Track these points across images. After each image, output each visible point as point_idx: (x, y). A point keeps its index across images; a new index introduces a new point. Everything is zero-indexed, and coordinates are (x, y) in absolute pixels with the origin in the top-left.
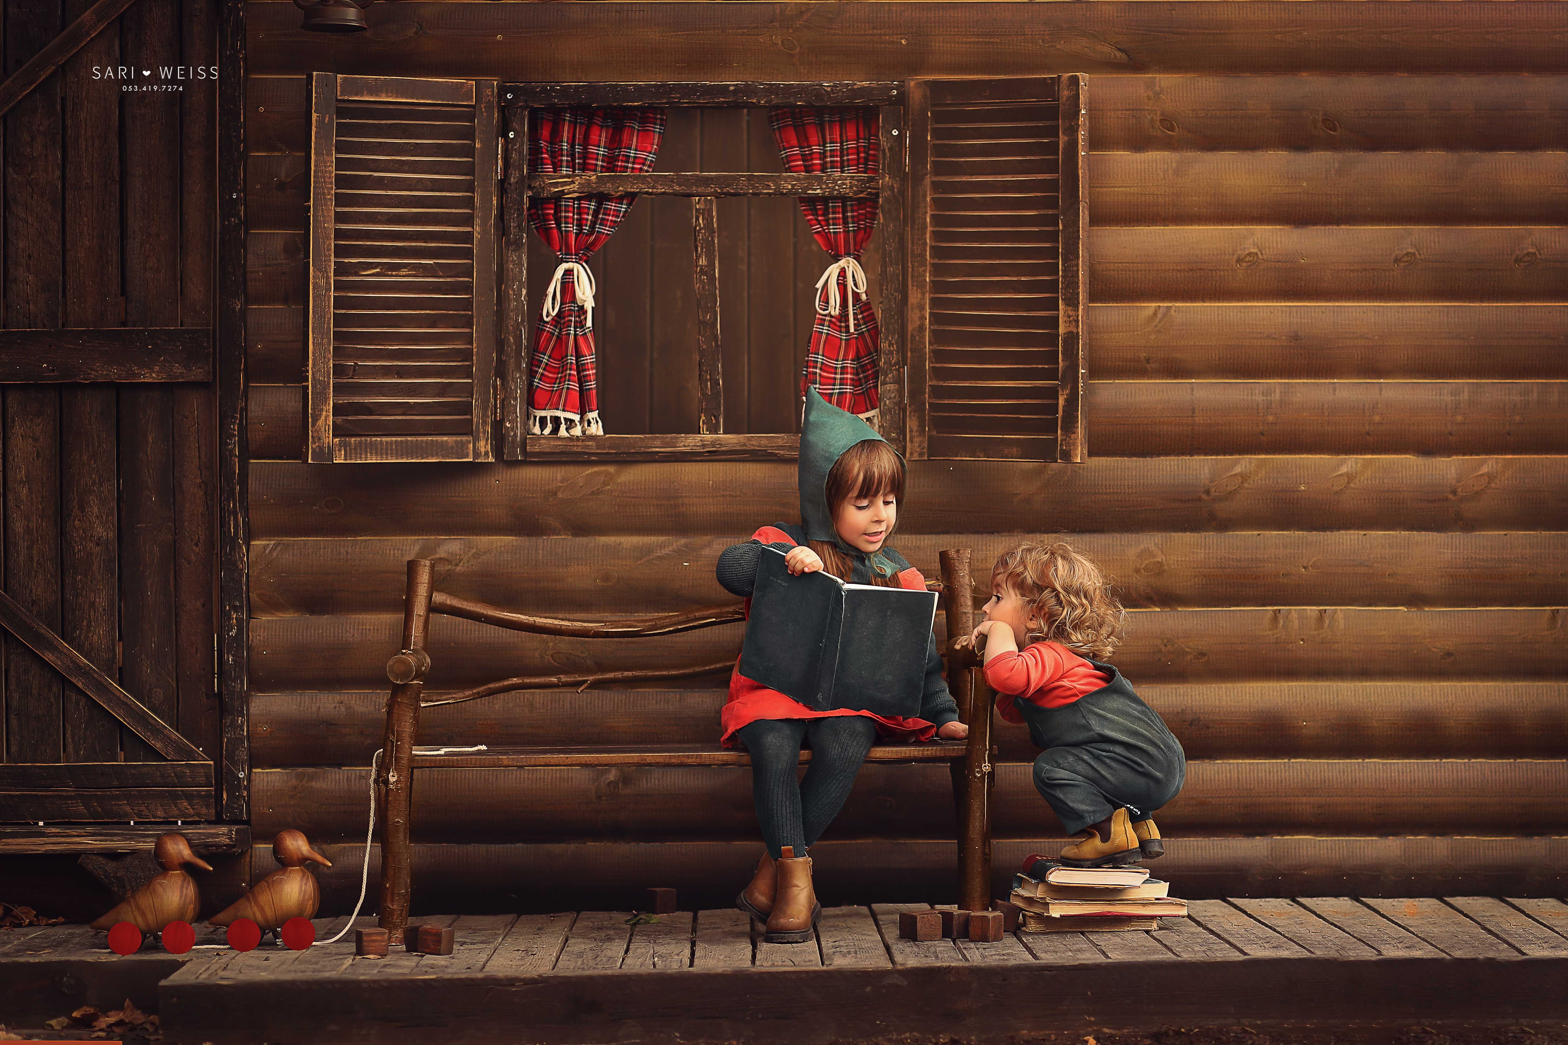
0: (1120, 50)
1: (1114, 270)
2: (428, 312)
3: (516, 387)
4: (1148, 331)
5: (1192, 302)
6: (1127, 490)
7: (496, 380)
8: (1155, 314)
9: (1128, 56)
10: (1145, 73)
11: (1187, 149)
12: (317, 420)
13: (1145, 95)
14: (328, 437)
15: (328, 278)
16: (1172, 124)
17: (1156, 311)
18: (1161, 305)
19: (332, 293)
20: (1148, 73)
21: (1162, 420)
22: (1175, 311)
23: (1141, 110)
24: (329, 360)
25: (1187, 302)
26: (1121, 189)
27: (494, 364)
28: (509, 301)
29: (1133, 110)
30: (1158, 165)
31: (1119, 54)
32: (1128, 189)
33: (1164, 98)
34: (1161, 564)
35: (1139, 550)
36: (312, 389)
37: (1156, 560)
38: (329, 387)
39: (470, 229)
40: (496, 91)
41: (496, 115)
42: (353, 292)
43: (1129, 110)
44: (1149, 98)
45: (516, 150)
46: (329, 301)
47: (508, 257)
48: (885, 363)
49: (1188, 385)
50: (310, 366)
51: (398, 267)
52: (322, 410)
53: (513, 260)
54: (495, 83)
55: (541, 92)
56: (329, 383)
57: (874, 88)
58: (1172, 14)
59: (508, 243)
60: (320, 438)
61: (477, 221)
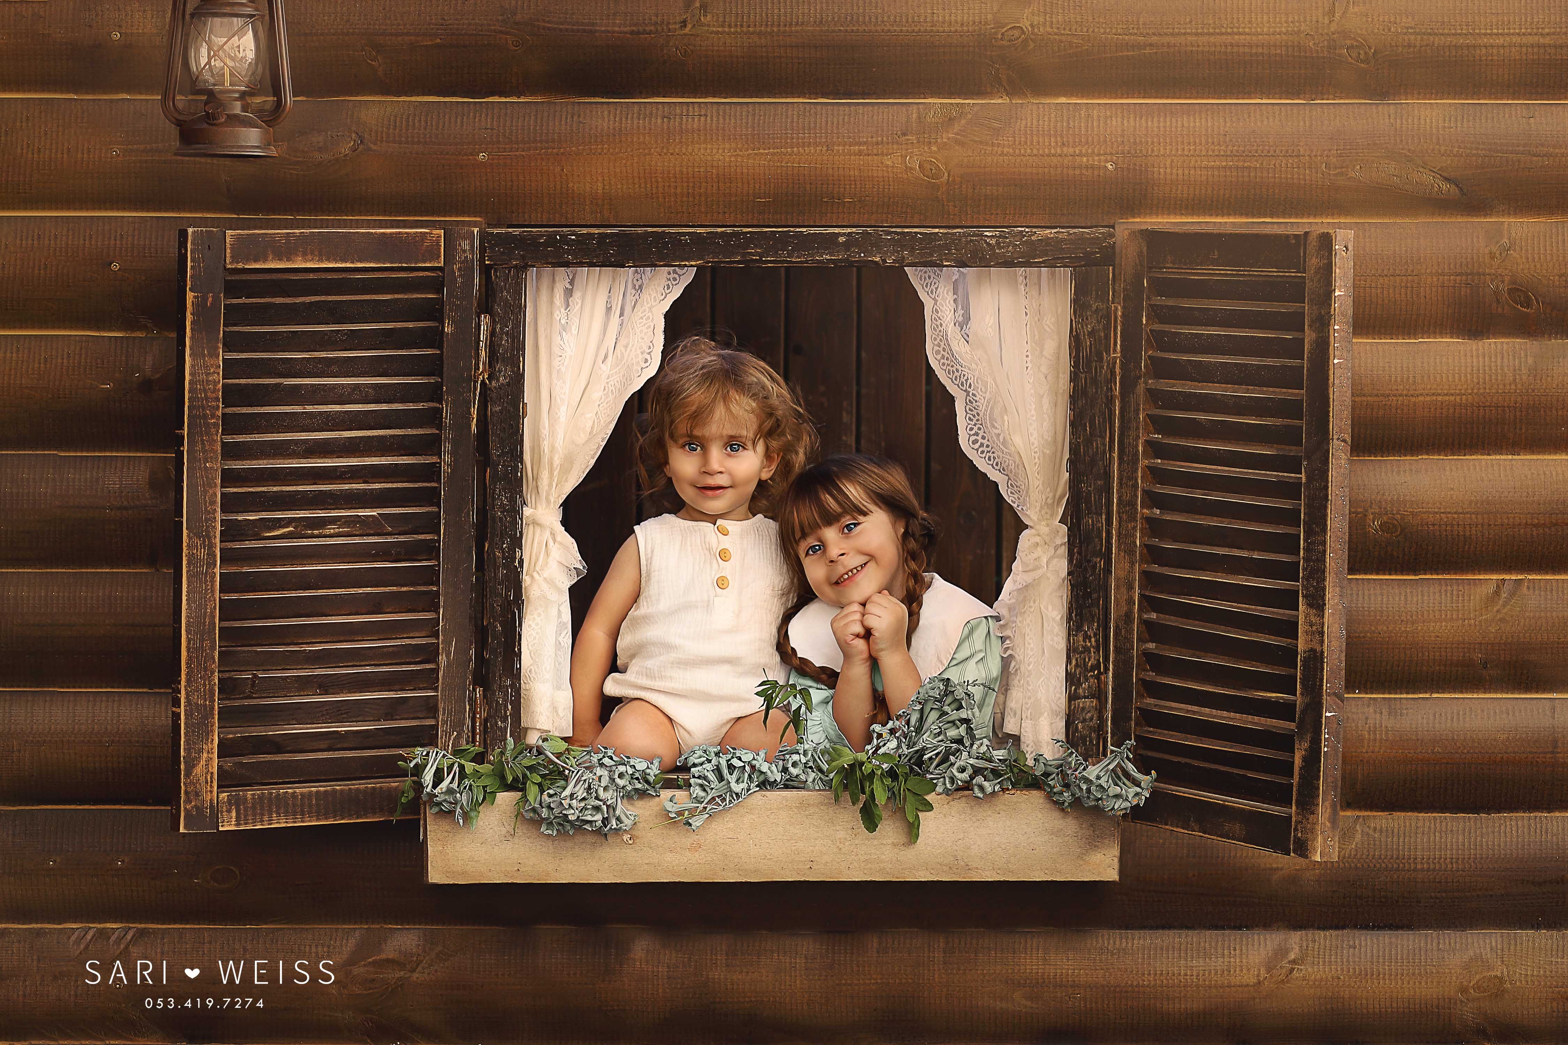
0: (1447, 179)
1: (1434, 525)
3: (505, 700)
4: (1487, 620)
5: (1554, 573)
6: (1449, 866)
7: (475, 690)
8: (1497, 593)
9: (1461, 189)
10: (1485, 216)
11: (1550, 336)
12: (194, 766)
13: (1487, 251)
14: (211, 792)
15: (211, 545)
16: (1528, 297)
17: (1498, 586)
18: (1507, 577)
19: (217, 570)
20: (1491, 215)
21: (1505, 756)
22: (1528, 588)
23: (1479, 274)
24: (213, 673)
25: (1547, 573)
26: (1447, 398)
27: (473, 665)
28: (496, 567)
29: (1467, 274)
30: (1505, 360)
31: (1445, 186)
32: (1458, 398)
33: (1515, 255)
34: (1501, 979)
35: (1466, 958)
36: (186, 718)
37: (1493, 974)
38: (213, 714)
39: (435, 459)
40: (477, 243)
41: (477, 281)
42: (251, 566)
43: (1461, 274)
44: (1492, 256)
45: (507, 334)
46: (213, 582)
47: (494, 499)
48: (1077, 665)
49: (1547, 703)
50: (183, 683)
51: (322, 523)
52: (201, 751)
53: (502, 506)
54: (476, 230)
55: (546, 244)
56: (213, 708)
57: (1062, 240)
58: (1529, 124)
59: (495, 477)
60: (197, 794)
61: (447, 446)
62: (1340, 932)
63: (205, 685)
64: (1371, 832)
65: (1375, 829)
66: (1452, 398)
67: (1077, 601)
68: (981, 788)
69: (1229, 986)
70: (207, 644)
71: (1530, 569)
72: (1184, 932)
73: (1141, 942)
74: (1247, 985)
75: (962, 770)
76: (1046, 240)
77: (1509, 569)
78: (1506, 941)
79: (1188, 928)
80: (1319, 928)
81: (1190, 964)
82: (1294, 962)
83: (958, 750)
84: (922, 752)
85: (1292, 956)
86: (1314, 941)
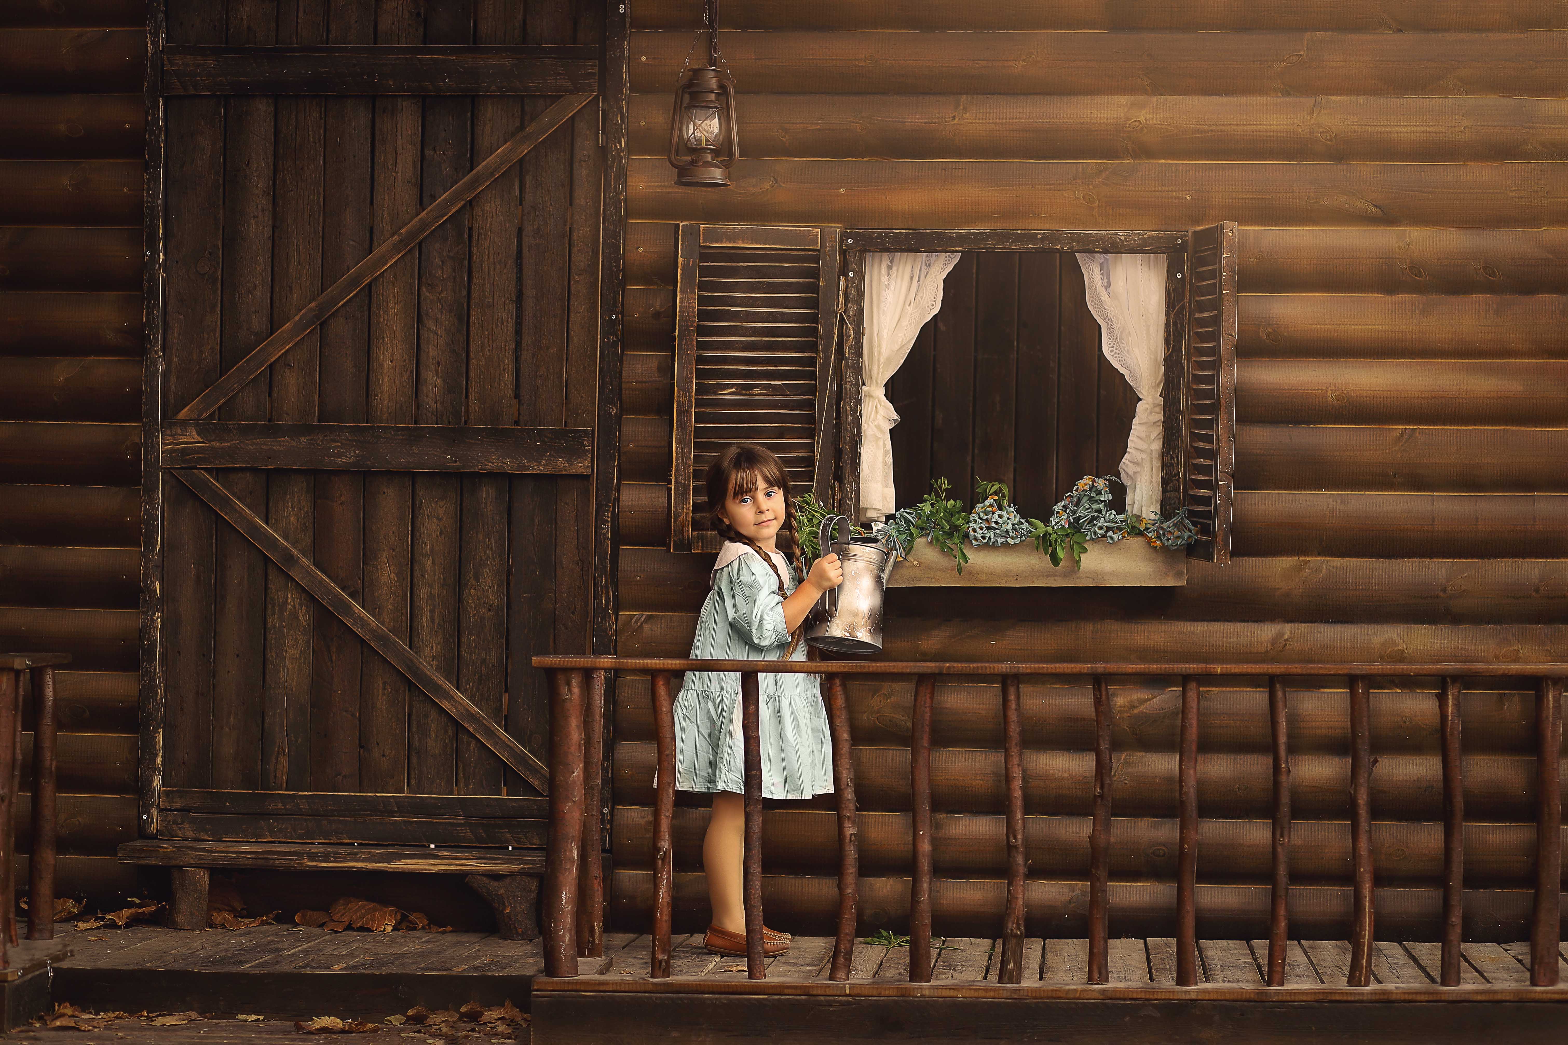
0: (1375, 206)
1: (1366, 397)
2: (776, 425)
3: (851, 489)
4: (1395, 450)
5: (1434, 426)
6: (1374, 588)
7: (834, 483)
8: (1402, 435)
9: (1383, 211)
10: (1397, 226)
11: (1432, 293)
12: (679, 516)
13: (1397, 245)
14: (688, 533)
15: (690, 397)
16: (1420, 271)
17: (1402, 432)
18: (1408, 427)
19: (693, 410)
20: (1400, 226)
21: (1406, 526)
22: (1419, 433)
23: (1392, 258)
24: (690, 466)
25: (1430, 425)
26: (1374, 327)
27: (833, 469)
28: (847, 416)
29: (1386, 258)
30: (1407, 306)
31: (1374, 210)
32: (1380, 327)
33: (1413, 247)
34: (1403, 651)
35: (1383, 639)
36: (675, 490)
37: (1398, 648)
38: (690, 489)
39: (814, 355)
40: (838, 237)
41: (838, 258)
42: (711, 409)
43: (1382, 258)
44: (1400, 248)
45: (854, 287)
46: (691, 416)
47: (846, 378)
48: (1166, 474)
49: (1430, 497)
50: (673, 471)
51: (751, 387)
52: (683, 508)
53: (851, 381)
54: (838, 230)
55: (877, 238)
56: (690, 485)
57: (1161, 237)
58: (1421, 175)
59: (847, 366)
60: (680, 532)
61: (820, 348)
62: (1313, 625)
63: (685, 473)
64: (1331, 569)
65: (1333, 567)
66: (1377, 327)
67: (1167, 437)
68: (1112, 538)
69: (1250, 653)
70: (687, 450)
71: (1420, 423)
72: (1226, 623)
73: (1202, 628)
74: (1261, 653)
75: (1101, 528)
76: (1153, 237)
77: (1409, 423)
78: (1406, 630)
79: (1228, 621)
80: (1301, 622)
81: (1229, 640)
82: (1287, 640)
83: (1098, 516)
84: (1079, 518)
85: (1286, 637)
86: (1298, 629)
